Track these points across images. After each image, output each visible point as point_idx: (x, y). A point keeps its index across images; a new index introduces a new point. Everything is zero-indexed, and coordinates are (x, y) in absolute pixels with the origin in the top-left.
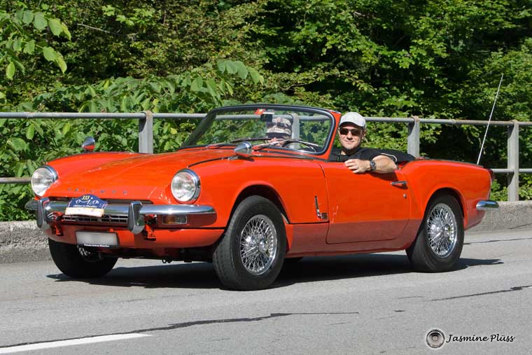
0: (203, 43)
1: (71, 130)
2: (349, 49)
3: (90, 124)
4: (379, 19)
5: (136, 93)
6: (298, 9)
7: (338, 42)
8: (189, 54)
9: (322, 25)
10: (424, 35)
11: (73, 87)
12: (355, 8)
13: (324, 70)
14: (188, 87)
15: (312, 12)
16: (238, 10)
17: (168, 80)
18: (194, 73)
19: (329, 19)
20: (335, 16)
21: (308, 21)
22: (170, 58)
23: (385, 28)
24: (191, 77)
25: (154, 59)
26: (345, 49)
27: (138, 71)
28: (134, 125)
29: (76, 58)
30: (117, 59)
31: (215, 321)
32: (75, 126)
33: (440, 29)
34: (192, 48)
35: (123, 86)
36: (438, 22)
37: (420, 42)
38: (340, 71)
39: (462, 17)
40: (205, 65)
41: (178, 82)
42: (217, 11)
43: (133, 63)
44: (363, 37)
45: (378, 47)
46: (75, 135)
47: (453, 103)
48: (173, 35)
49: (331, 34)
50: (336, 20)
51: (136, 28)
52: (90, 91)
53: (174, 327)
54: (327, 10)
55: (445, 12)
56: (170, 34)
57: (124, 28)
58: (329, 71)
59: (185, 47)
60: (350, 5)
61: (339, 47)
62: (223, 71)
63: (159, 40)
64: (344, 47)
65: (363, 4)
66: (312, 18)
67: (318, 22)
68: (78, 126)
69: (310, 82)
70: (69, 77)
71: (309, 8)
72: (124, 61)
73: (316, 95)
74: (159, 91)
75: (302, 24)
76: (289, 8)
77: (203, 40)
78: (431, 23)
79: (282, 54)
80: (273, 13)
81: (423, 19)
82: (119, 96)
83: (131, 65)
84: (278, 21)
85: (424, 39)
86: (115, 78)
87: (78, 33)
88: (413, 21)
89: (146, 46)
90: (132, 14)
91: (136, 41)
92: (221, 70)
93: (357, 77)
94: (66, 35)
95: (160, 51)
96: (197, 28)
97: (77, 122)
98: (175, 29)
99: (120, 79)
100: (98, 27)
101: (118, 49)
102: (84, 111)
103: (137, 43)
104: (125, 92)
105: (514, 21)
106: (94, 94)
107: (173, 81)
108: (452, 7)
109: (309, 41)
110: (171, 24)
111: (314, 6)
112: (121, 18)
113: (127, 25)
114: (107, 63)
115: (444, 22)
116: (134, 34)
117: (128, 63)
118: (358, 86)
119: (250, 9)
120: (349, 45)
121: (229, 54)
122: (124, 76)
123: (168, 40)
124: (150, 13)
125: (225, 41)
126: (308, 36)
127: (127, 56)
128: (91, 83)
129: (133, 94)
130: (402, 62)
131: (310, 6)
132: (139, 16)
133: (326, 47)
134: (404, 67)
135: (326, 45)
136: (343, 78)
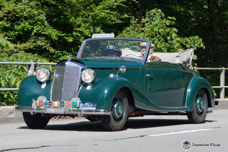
2: (44, 33)
6: (20, 14)
7: (39, 29)
9: (31, 22)
10: (79, 26)
13: (33, 42)
19: (34, 19)
20: (37, 17)
21: (25, 20)
26: (42, 33)
33: (87, 23)
36: (86, 20)
44: (51, 27)
45: (58, 32)
49: (36, 26)
50: (38, 19)
54: (33, 14)
55: (89, 15)
58: (35, 43)
61: (40, 32)
64: (42, 32)
66: (26, 18)
67: (29, 20)
69: (27, 48)
71: (25, 14)
73: (30, 54)
75: (22, 21)
76: (15, 13)
78: (82, 21)
79: (13, 35)
81: (79, 19)
85: (79, 28)
88: (74, 19)
93: (49, 46)
105: (121, 19)
108: (93, 13)
109: (25, 29)
111: (27, 12)
115: (89, 20)
118: (49, 50)
120: (44, 31)
126: (25, 27)
130: (69, 39)
131: (25, 12)
133: (34, 32)
134: (70, 41)
135: (34, 31)
136: (42, 46)
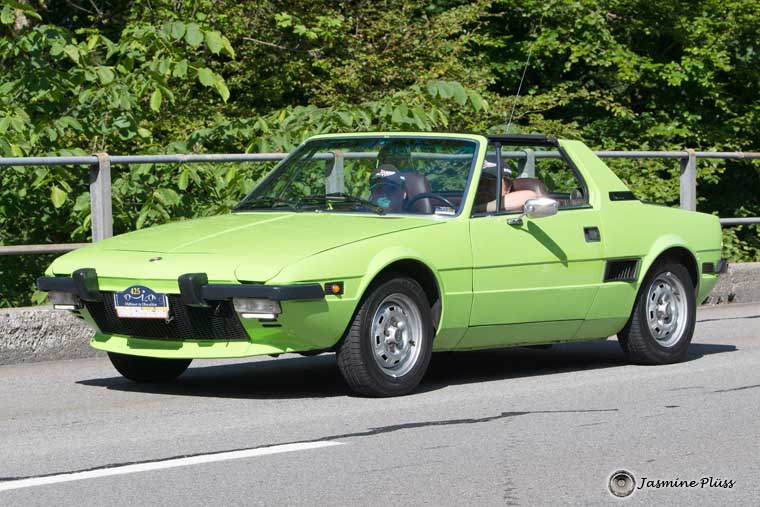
0: (408, 59)
1: (237, 177)
2: (601, 62)
3: (260, 168)
4: (640, 22)
5: (320, 126)
6: (533, 11)
7: (586, 53)
8: (390, 74)
9: (564, 32)
10: (700, 41)
11: (238, 121)
12: (607, 9)
13: (569, 90)
14: (388, 118)
15: (551, 15)
16: (452, 15)
17: (362, 109)
18: (396, 98)
19: (573, 23)
20: (582, 19)
21: (546, 27)
22: (365, 80)
23: (648, 33)
24: (393, 104)
25: (344, 81)
26: (595, 63)
27: (324, 98)
28: (319, 168)
29: (242, 82)
30: (295, 83)
31: (428, 424)
32: (241, 171)
33: (721, 33)
34: (393, 66)
35: (304, 117)
36: (718, 24)
37: (695, 51)
38: (589, 92)
39: (751, 16)
40: (411, 87)
41: (375, 111)
42: (425, 17)
43: (317, 88)
44: (620, 46)
45: (640, 59)
46: (242, 183)
47: (741, 130)
48: (368, 49)
49: (577, 43)
50: (583, 25)
51: (319, 42)
52: (261, 125)
53: (375, 432)
54: (570, 12)
55: (728, 11)
56: (364, 49)
57: (305, 43)
58: (575, 91)
59: (384, 65)
60: (601, 5)
61: (588, 60)
62: (434, 95)
63: (350, 56)
64: (594, 59)
65: (618, 3)
66: (552, 23)
67: (559, 28)
68: (245, 171)
69: (550, 107)
70: (234, 108)
71: (546, 10)
72: (304, 85)
73: (557, 123)
74: (350, 123)
75: (539, 31)
76: (520, 9)
77: (408, 55)
78: (709, 26)
79: (512, 70)
80: (499, 18)
81: (699, 20)
82: (298, 131)
83: (314, 90)
84: (507, 28)
85: (700, 47)
86: (293, 107)
87: (244, 50)
88: (686, 22)
89: (334, 64)
90: (314, 23)
91: (320, 59)
92: (431, 93)
93: (612, 99)
94: (229, 53)
95: (352, 71)
96: (400, 39)
97: (245, 166)
98: (371, 42)
99: (299, 109)
100: (271, 42)
101: (297, 70)
102: (252, 152)
103: (321, 62)
104: (306, 125)
106: (266, 129)
107: (368, 110)
108: (737, 4)
109: (547, 53)
110: (365, 34)
111: (553, 6)
112: (301, 29)
113: (307, 38)
114: (282, 88)
115: (726, 23)
116: (317, 50)
117: (310, 88)
118: (613, 110)
119: (469, 13)
120: (601, 57)
121: (442, 72)
122: (305, 104)
123: (362, 56)
124: (337, 21)
125: (437, 56)
126: (546, 47)
127: (308, 79)
128: (262, 114)
129: (316, 127)
130: (672, 78)
131: (548, 6)
132: (323, 26)
133: (570, 61)
134: (674, 85)
135: (571, 58)
136: (593, 100)
